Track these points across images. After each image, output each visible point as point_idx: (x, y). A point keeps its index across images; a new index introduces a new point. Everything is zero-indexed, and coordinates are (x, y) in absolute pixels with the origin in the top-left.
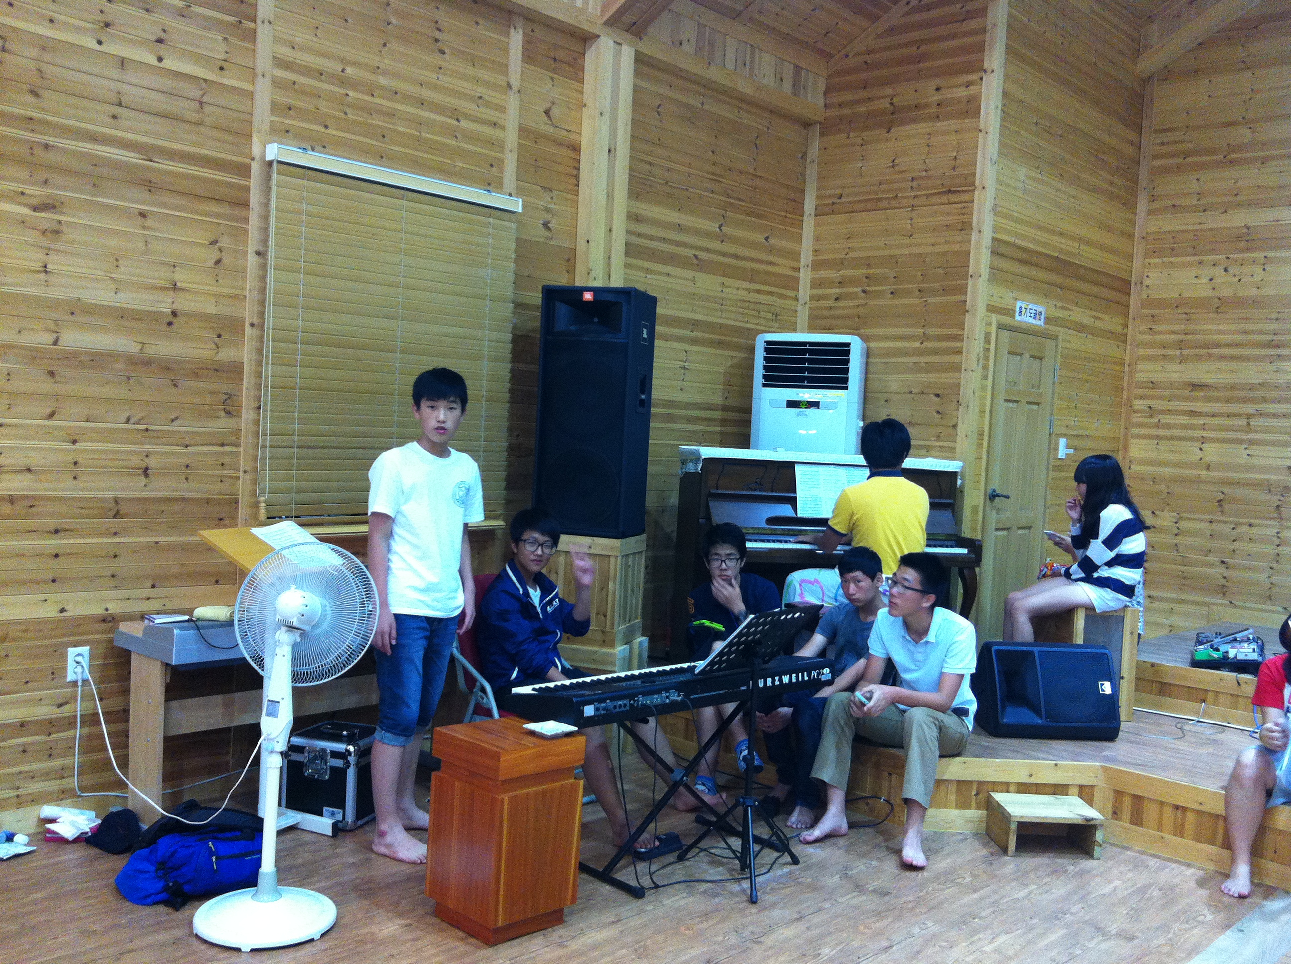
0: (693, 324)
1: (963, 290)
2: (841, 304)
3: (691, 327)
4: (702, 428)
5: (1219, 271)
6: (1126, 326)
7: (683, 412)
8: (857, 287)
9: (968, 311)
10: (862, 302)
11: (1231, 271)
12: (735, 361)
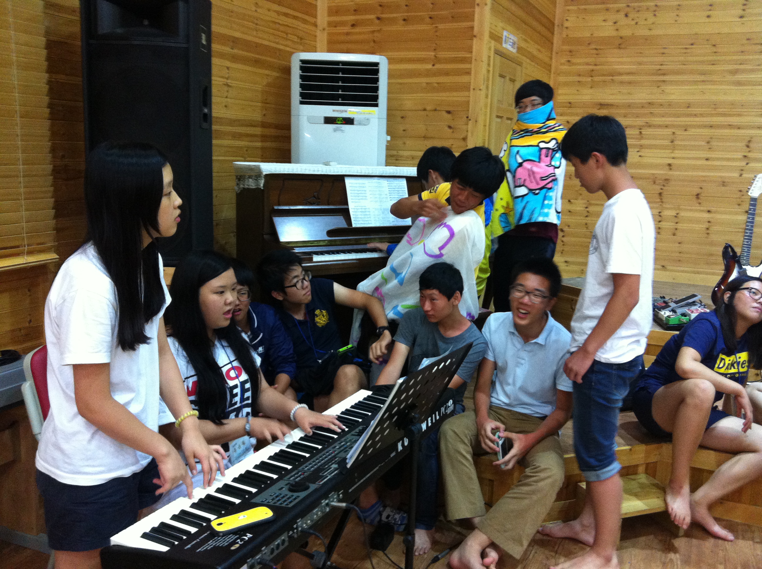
0: (233, 42)
1: (470, 17)
2: (357, 30)
3: (231, 44)
4: (246, 143)
5: (621, 15)
6: (551, 58)
7: (229, 129)
8: (371, 14)
9: (475, 36)
10: (378, 28)
11: (631, 15)
12: (270, 80)
